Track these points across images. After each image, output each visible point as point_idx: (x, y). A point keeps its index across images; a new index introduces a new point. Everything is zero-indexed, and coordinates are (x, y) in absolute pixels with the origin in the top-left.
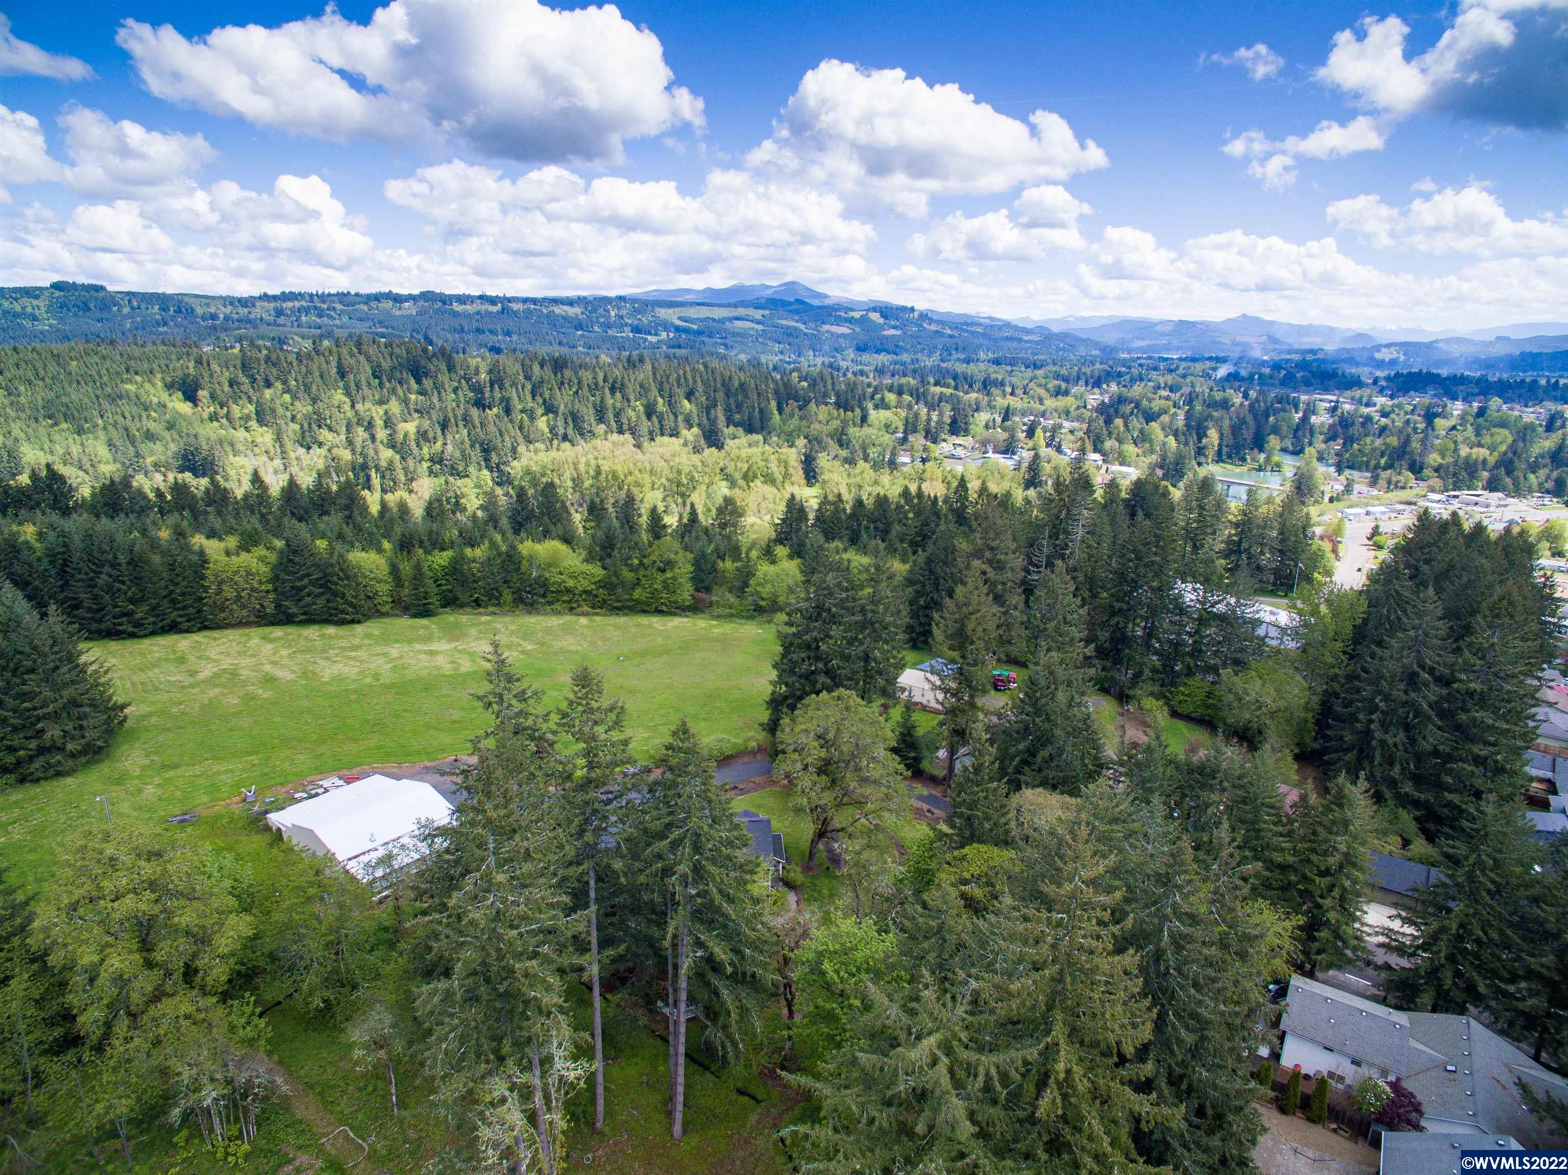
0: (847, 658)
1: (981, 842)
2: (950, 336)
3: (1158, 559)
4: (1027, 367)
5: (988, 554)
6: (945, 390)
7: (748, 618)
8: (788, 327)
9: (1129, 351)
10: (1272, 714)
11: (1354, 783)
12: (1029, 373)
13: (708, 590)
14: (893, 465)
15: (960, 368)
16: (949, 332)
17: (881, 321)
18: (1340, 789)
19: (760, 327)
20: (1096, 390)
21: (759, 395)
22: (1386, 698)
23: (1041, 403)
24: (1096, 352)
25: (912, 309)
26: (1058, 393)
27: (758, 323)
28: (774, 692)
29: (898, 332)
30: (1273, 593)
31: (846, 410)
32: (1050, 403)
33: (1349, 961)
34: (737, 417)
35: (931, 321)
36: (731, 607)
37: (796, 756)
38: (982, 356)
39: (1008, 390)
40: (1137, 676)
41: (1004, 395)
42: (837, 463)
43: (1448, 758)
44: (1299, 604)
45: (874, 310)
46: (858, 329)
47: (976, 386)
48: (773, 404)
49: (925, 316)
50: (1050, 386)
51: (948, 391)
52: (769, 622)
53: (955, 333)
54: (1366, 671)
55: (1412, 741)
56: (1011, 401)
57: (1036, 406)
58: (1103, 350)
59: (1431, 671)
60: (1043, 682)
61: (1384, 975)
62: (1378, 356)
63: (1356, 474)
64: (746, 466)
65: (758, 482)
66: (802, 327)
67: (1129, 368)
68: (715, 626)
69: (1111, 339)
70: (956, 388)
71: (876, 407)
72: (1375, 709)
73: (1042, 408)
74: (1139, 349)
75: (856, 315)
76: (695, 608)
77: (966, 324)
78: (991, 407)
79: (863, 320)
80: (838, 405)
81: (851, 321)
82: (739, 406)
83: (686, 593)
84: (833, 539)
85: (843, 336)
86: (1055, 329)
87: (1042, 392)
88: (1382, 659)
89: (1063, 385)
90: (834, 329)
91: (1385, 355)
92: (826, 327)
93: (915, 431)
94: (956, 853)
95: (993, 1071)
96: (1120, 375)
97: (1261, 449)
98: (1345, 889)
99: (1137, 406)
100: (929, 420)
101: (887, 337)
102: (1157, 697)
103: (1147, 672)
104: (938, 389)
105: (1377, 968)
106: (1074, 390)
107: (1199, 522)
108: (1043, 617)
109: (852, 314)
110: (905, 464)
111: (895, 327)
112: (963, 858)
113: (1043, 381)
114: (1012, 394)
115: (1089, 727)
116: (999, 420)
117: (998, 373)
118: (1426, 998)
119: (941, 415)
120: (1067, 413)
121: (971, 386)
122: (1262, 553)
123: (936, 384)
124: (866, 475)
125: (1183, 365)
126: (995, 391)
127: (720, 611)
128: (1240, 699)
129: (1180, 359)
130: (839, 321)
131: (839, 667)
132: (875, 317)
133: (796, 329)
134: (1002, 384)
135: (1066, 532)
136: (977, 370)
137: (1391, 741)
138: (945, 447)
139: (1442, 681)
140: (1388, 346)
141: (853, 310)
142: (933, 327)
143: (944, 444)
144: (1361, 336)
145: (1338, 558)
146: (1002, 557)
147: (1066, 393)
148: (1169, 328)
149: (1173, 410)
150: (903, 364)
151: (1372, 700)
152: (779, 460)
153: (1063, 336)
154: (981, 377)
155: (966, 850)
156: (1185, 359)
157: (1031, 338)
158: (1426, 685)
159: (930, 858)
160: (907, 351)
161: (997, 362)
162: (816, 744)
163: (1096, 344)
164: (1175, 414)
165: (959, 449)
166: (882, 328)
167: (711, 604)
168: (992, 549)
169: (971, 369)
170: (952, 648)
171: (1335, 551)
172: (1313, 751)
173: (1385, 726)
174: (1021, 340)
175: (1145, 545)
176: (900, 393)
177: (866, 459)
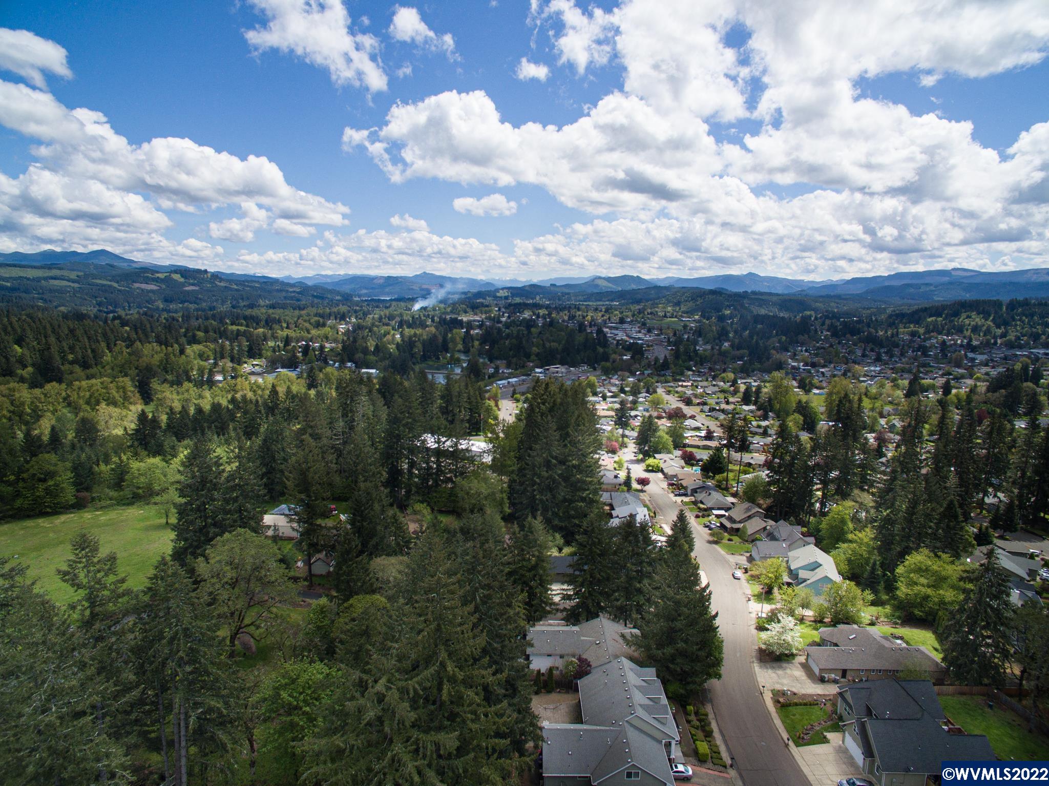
0: (227, 512)
1: (357, 594)
2: (236, 290)
3: (410, 420)
4: (294, 309)
5: (309, 431)
6: (239, 328)
7: (128, 504)
8: (103, 285)
9: (359, 296)
10: (486, 498)
11: (535, 518)
12: (297, 312)
13: (88, 489)
14: (211, 383)
15: (249, 312)
16: (235, 287)
17: (182, 280)
18: (530, 524)
19: (76, 285)
20: (343, 322)
21: (89, 338)
22: (539, 476)
23: (309, 332)
24: (339, 298)
25: (206, 271)
26: (318, 325)
27: (74, 281)
28: (175, 547)
29: (197, 288)
30: (470, 434)
31: (167, 346)
32: (314, 332)
33: (549, 612)
34: (71, 357)
35: (221, 280)
36: (111, 499)
37: (214, 580)
38: (261, 302)
39: (285, 325)
40: (408, 492)
41: (282, 329)
42: (166, 385)
43: (571, 501)
44: (490, 435)
45: (176, 272)
46: (164, 286)
47: (263, 323)
48: (103, 344)
49: (216, 276)
50: (312, 321)
51: (242, 328)
52: (148, 504)
53: (240, 288)
54: (528, 465)
55: (554, 497)
56: (286, 332)
57: (306, 334)
58: (343, 296)
59: (556, 458)
60: (364, 500)
61: (565, 613)
62: (498, 294)
63: (499, 362)
64: (88, 394)
65: (103, 405)
66: (115, 285)
67: (361, 307)
68: (100, 515)
69: (347, 289)
70: (247, 326)
71: (189, 343)
72: (534, 483)
73: (310, 336)
74: (366, 295)
75: (161, 276)
76: (79, 505)
77: (248, 281)
78: (274, 337)
79: (167, 280)
80: (160, 343)
81: (157, 280)
82: (72, 349)
83: (69, 494)
84: (183, 438)
85: (152, 291)
86: (310, 283)
87: (307, 325)
88: (533, 457)
89: (321, 320)
90: (143, 286)
91: (501, 294)
92: (136, 285)
93: (222, 357)
94: (345, 605)
95: (417, 686)
96: (356, 312)
97: (447, 351)
98: (541, 576)
99: (370, 331)
100: (232, 349)
101: (188, 292)
102: (422, 502)
103: (414, 489)
104: (235, 328)
105: (562, 611)
106: (329, 322)
107: (422, 397)
108: (355, 462)
109: (158, 275)
110: (220, 382)
111: (193, 285)
112: (351, 605)
113: (307, 318)
114: (288, 328)
115: (396, 520)
116: (281, 345)
117: (276, 313)
118: (584, 616)
119: (240, 346)
120: (327, 338)
121: (257, 324)
122: (460, 411)
123: (232, 324)
124: (191, 392)
125: (394, 303)
126: (276, 326)
127: (103, 503)
128: (468, 493)
129: (391, 300)
130: (147, 281)
131: (224, 520)
132: (176, 277)
133: (110, 286)
134: (279, 321)
135: (351, 411)
136: (261, 312)
137: (544, 498)
138: (247, 368)
139: (562, 462)
140: (503, 289)
141: (158, 272)
142: (222, 284)
143: (246, 365)
144: (488, 284)
145: (499, 410)
146: (320, 431)
147: (324, 325)
148: (382, 281)
149: (392, 332)
150: (203, 310)
151: (532, 480)
152: (118, 388)
153: (316, 287)
154: (263, 317)
155: (351, 601)
156: (395, 300)
157: (294, 289)
158: (555, 466)
159: (323, 618)
160: (205, 301)
161: (273, 307)
162: (228, 568)
163: (338, 293)
164: (394, 335)
165: (257, 368)
166: (183, 285)
167: (93, 499)
168: (311, 427)
169: (255, 312)
170: (300, 492)
171: (497, 405)
172: (509, 514)
173: (541, 493)
174: (287, 291)
175: (401, 413)
176: (206, 331)
177: (189, 379)
